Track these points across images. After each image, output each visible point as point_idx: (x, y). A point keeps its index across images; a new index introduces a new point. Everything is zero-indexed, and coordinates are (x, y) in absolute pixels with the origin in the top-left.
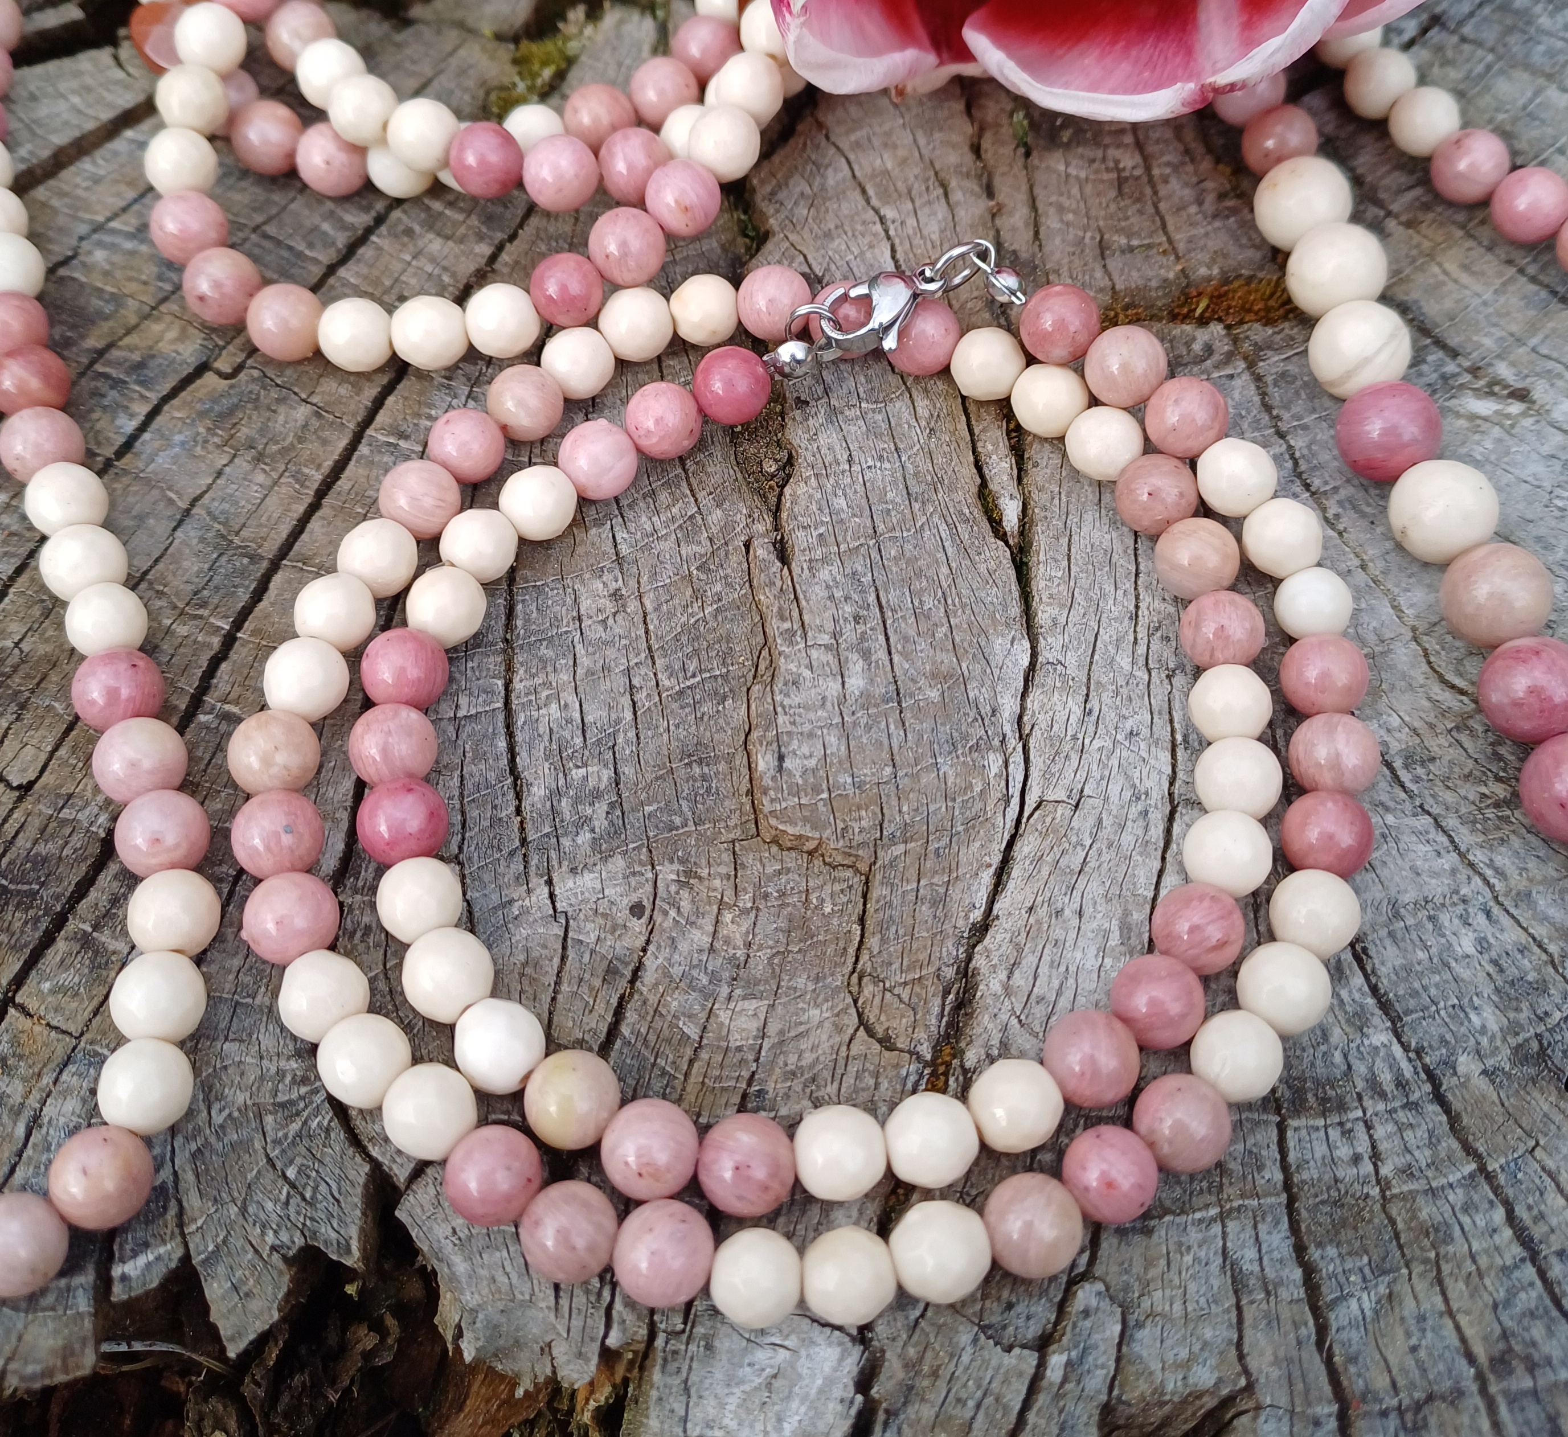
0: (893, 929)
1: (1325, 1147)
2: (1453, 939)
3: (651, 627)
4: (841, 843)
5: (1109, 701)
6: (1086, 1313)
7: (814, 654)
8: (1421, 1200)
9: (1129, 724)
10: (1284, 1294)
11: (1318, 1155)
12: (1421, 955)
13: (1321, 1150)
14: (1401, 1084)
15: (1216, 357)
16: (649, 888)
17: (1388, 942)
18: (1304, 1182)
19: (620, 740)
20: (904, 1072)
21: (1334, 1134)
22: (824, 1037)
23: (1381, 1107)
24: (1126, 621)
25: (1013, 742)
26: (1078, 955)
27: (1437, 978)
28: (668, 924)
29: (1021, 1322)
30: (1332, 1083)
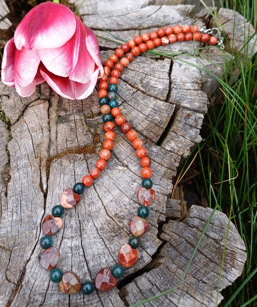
0: (14, 261)
1: (76, 297)
2: (102, 260)
4: (8, 246)
7: (8, 213)
8: (89, 305)
12: (96, 263)
15: (81, 160)
17: (92, 261)
18: (72, 303)
20: (12, 286)
21: (78, 294)
27: (98, 267)
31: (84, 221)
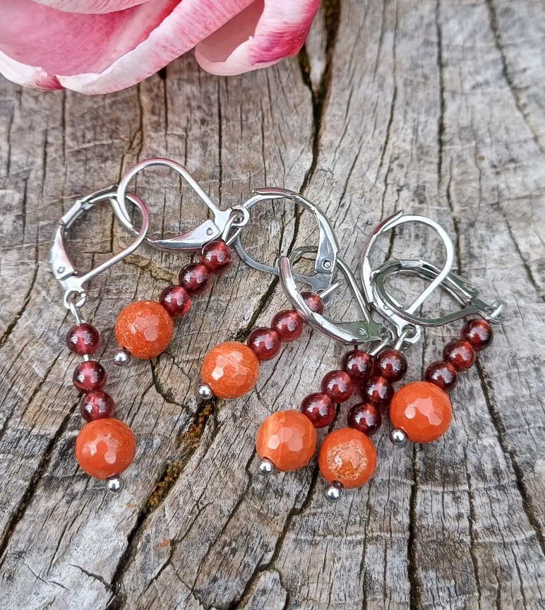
0: (186, 326)
1: (440, 507)
3: (67, 106)
4: (164, 264)
5: (357, 200)
6: (264, 592)
7: (170, 139)
8: (496, 549)
9: (366, 217)
10: (396, 597)
11: (435, 510)
12: (525, 392)
13: (437, 507)
14: (497, 472)
16: (31, 274)
17: (506, 380)
18: (422, 526)
19: (32, 176)
20: (176, 418)
21: (448, 498)
22: (128, 388)
23: (481, 485)
24: (378, 151)
25: (290, 218)
26: (305, 359)
27: (532, 408)
28: (39, 300)
29: (220, 592)
30: (453, 465)
31: (472, 225)
